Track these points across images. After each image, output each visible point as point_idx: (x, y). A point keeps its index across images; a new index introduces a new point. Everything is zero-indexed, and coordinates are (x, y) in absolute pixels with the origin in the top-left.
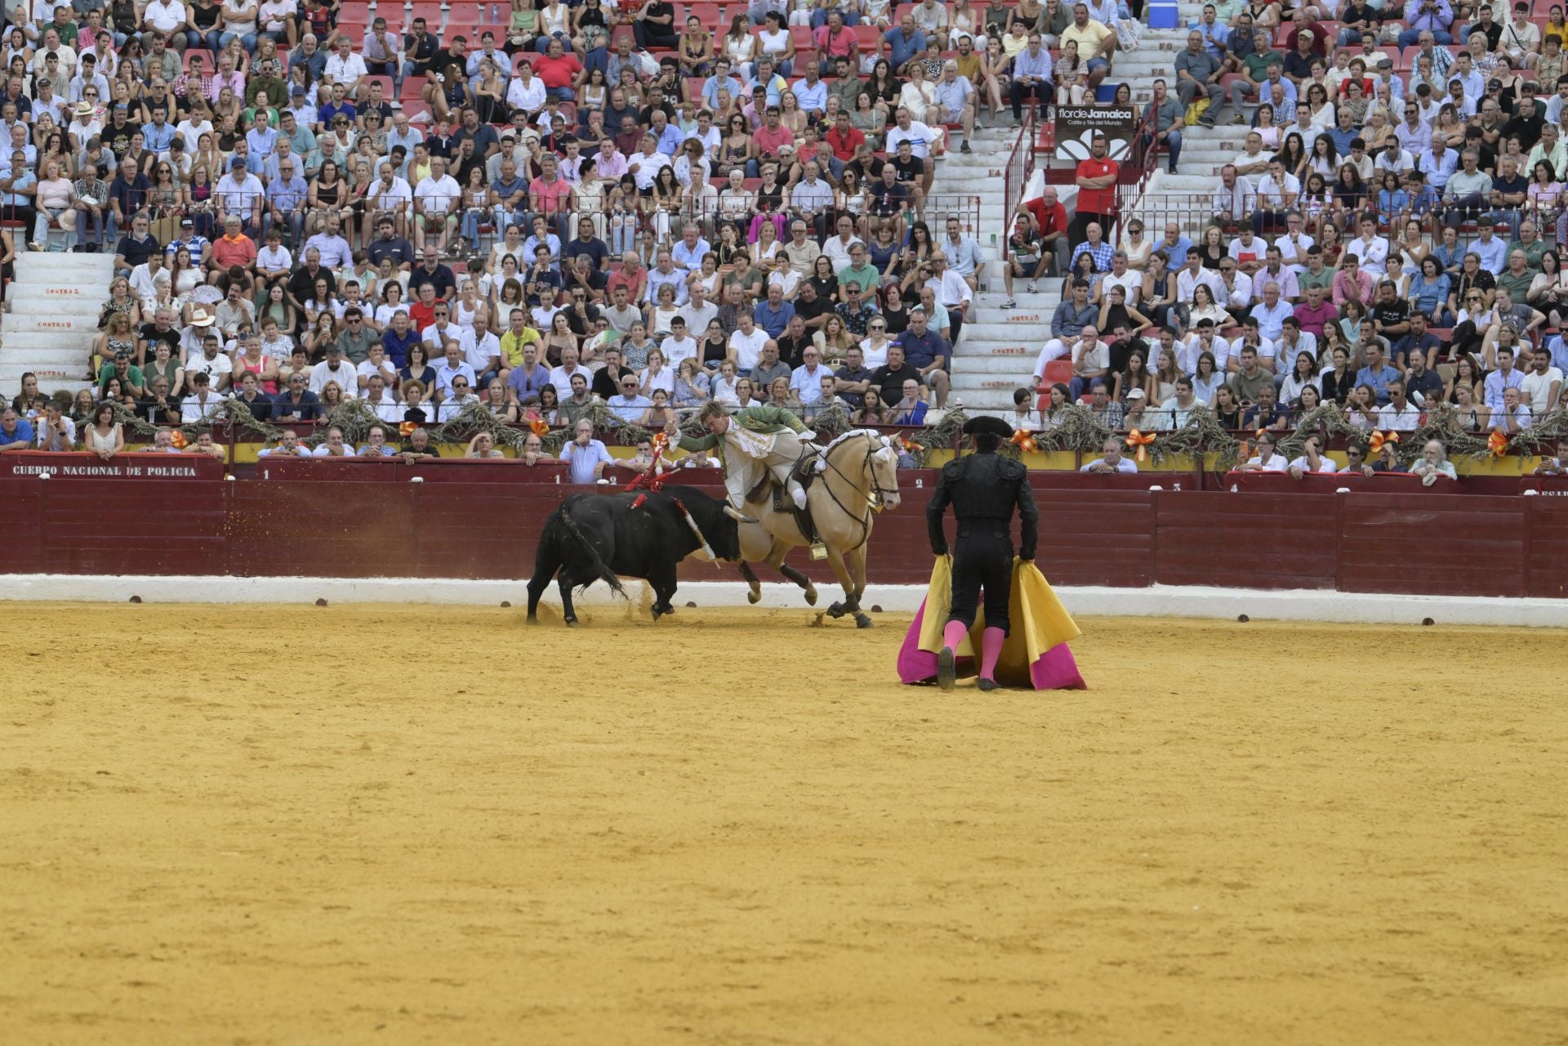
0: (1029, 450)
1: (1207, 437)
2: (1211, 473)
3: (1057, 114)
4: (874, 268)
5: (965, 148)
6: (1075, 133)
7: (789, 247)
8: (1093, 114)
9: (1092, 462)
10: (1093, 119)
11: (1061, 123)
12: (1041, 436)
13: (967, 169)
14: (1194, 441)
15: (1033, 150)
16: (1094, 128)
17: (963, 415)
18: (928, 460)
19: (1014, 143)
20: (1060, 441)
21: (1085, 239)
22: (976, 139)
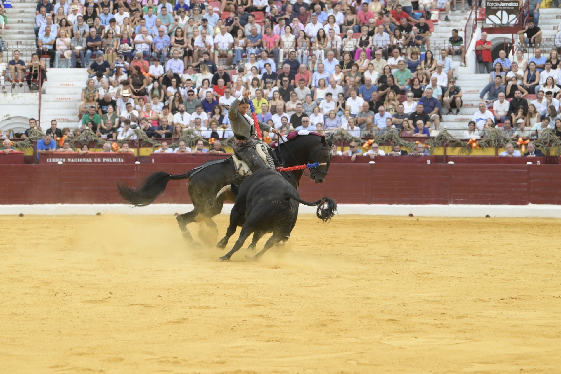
0: (475, 147)
1: (551, 141)
2: (553, 157)
3: (486, 4)
4: (409, 70)
5: (447, 19)
6: (494, 12)
7: (373, 61)
8: (502, 4)
9: (503, 153)
10: (502, 6)
11: (488, 8)
12: (480, 141)
13: (448, 28)
14: (545, 143)
15: (476, 19)
16: (502, 10)
17: (447, 133)
18: (432, 152)
19: (468, 17)
20: (488, 143)
21: (498, 57)
22: (451, 15)
